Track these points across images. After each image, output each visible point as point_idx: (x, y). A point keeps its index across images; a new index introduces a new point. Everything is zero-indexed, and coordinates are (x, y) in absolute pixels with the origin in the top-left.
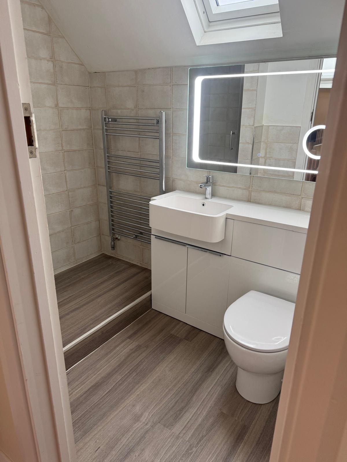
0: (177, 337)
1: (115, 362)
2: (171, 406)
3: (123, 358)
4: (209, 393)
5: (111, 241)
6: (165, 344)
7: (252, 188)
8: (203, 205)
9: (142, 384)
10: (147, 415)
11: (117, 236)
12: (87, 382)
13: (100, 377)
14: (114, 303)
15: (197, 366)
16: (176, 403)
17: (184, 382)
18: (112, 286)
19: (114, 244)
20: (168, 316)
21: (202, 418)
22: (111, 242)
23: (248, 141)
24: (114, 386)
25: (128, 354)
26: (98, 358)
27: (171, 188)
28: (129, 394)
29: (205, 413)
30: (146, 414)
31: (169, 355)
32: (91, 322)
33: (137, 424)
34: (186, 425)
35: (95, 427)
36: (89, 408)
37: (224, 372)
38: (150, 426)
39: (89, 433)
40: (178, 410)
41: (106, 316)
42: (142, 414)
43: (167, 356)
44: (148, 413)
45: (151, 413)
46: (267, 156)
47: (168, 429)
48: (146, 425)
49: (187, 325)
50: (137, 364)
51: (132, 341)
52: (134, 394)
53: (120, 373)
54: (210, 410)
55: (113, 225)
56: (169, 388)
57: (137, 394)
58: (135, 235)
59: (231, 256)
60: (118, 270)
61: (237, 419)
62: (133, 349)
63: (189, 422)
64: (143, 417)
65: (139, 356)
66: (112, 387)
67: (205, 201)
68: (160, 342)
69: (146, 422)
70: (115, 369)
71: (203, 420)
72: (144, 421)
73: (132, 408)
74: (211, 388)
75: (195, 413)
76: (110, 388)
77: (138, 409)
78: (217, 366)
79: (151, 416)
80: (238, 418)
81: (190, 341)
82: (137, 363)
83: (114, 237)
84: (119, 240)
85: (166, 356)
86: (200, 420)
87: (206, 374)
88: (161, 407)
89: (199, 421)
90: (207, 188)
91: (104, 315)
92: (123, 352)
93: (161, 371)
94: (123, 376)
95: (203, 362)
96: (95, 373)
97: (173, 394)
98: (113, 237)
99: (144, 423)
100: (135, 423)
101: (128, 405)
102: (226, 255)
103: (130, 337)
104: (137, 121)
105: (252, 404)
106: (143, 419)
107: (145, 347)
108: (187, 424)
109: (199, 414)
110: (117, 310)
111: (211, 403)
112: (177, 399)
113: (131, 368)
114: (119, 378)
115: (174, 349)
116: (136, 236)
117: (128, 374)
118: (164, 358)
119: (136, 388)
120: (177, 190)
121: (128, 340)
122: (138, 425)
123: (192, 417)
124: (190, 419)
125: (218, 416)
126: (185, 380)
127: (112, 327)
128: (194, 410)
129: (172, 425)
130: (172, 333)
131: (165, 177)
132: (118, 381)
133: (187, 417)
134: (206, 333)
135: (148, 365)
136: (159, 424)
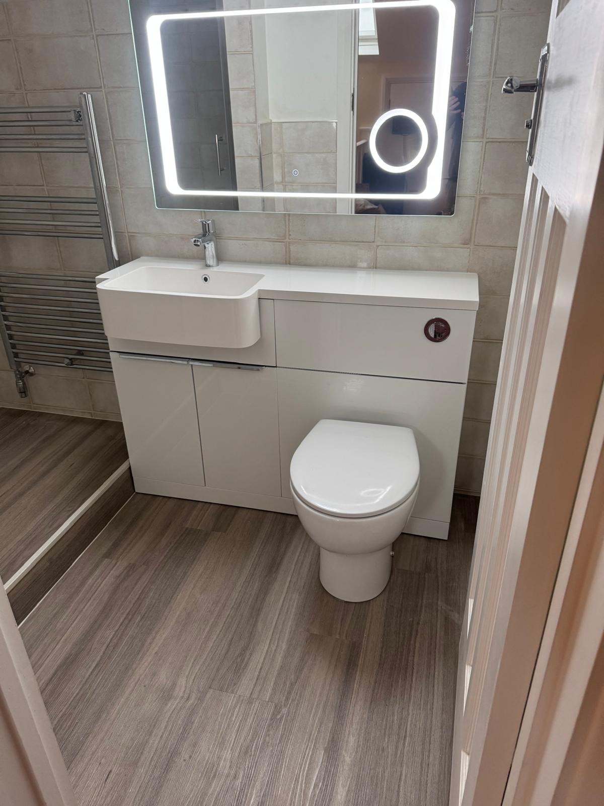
0: (200, 530)
1: (93, 607)
2: (223, 652)
3: (107, 596)
4: (281, 609)
5: (15, 380)
6: (180, 550)
7: (291, 237)
8: (206, 279)
9: (157, 633)
10: (184, 682)
11: (26, 368)
12: (46, 662)
13: (69, 646)
14: (58, 500)
15: (249, 570)
16: (230, 644)
17: (233, 604)
18: (42, 469)
19: (24, 384)
20: (171, 499)
21: (281, 655)
22: (17, 383)
23: (250, 153)
24: (104, 653)
25: (114, 586)
26: (55, 612)
27: (129, 254)
28: (139, 657)
29: (284, 646)
30: (182, 682)
31: (193, 566)
32: (22, 547)
33: (169, 705)
34: (259, 676)
35: (90, 738)
36: (67, 709)
37: (295, 566)
38: (196, 699)
39: (80, 753)
40: (238, 656)
41: (51, 529)
42: (174, 684)
43: (191, 569)
44: (185, 679)
45: (191, 675)
46: (286, 179)
47: (229, 694)
48: (187, 699)
49: (212, 506)
50: (138, 599)
51: (114, 562)
52: (148, 654)
53: (108, 626)
54: (291, 637)
55: (13, 346)
56: (210, 624)
57: (154, 652)
58: (67, 358)
59: (276, 367)
60: (45, 436)
61: (338, 637)
62: (121, 574)
63: (261, 669)
64: (177, 689)
65: (136, 584)
66: (101, 654)
67: (207, 272)
68: (170, 548)
69: (186, 696)
70: (95, 622)
71: (285, 657)
72: (181, 694)
73: (152, 680)
74: (281, 601)
75: (267, 651)
76: (98, 658)
77: (163, 677)
78: (282, 559)
79: (191, 681)
80: (339, 634)
81: (225, 532)
82: (137, 597)
83: (20, 369)
84: (32, 374)
85: (189, 569)
86: (280, 659)
87: (267, 578)
88: (206, 659)
89: (279, 661)
90: (207, 245)
91: (44, 529)
92: (102, 585)
93: (187, 597)
94: (116, 629)
95: (257, 559)
96: (58, 638)
97: (220, 631)
98: (19, 371)
99: (182, 697)
100: (166, 704)
101: (143, 677)
102: (267, 368)
103: (108, 555)
104: (28, 118)
105: (354, 604)
106: (179, 692)
107: (144, 564)
108: (260, 672)
109: (275, 650)
110: (69, 511)
111: (290, 624)
112: (230, 636)
113: (128, 611)
114: (110, 634)
115: (199, 552)
116: (71, 359)
117: (126, 622)
118: (185, 573)
119: (149, 641)
120: (142, 256)
121: (106, 561)
122: (171, 705)
123: (265, 659)
124: (263, 664)
125: (307, 642)
126: (234, 601)
127: (68, 546)
128: (264, 646)
129: (235, 684)
130: (187, 526)
131: (115, 232)
132: (109, 640)
133: (257, 660)
134: (248, 510)
135: (160, 595)
136: (211, 691)
